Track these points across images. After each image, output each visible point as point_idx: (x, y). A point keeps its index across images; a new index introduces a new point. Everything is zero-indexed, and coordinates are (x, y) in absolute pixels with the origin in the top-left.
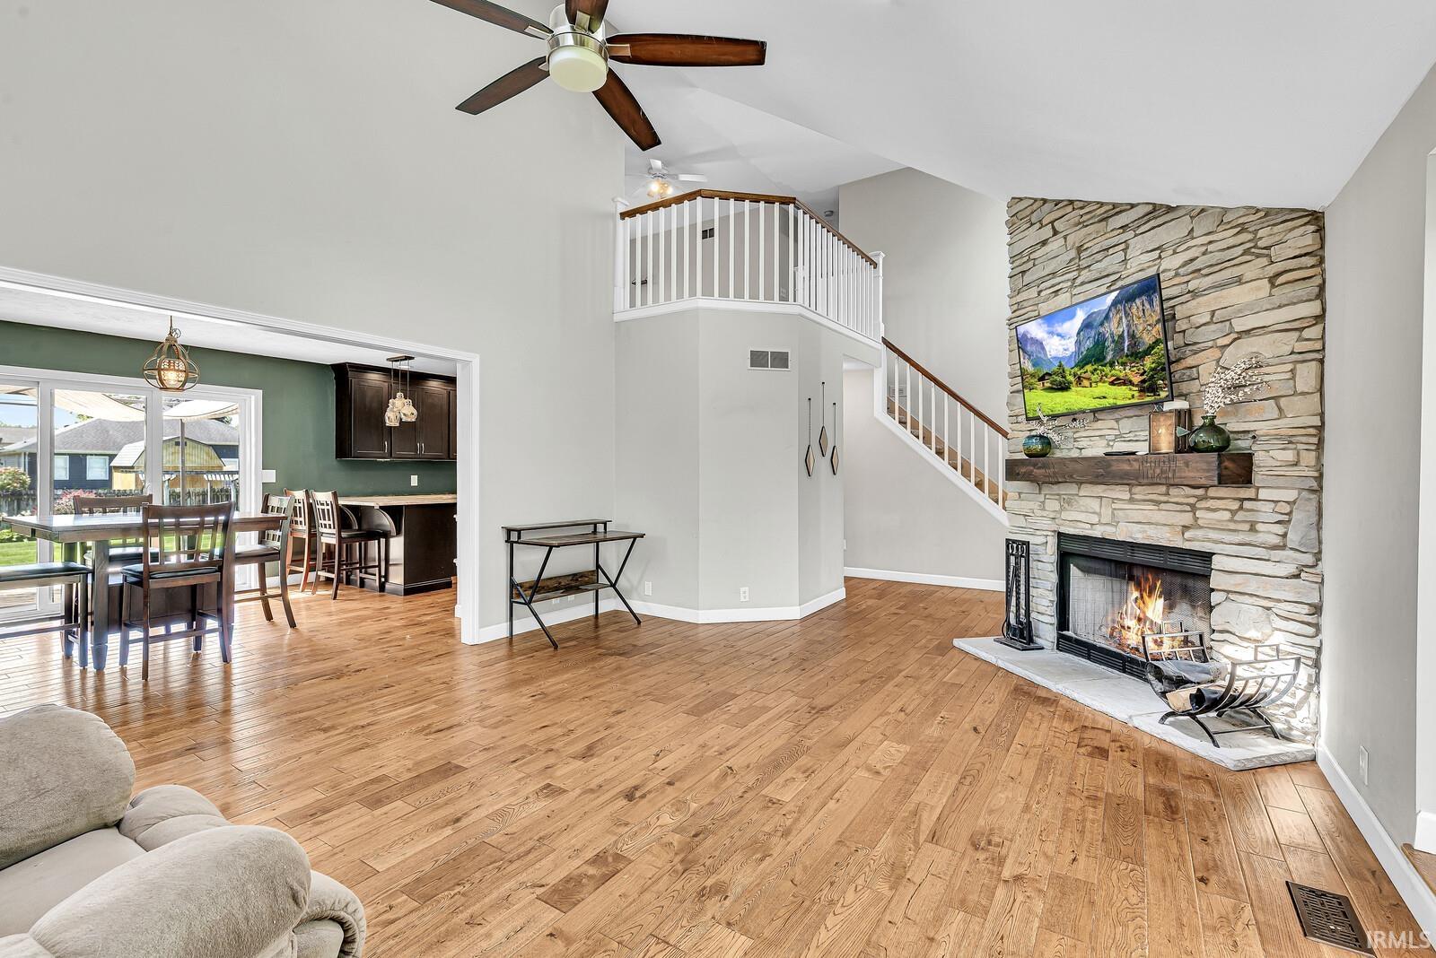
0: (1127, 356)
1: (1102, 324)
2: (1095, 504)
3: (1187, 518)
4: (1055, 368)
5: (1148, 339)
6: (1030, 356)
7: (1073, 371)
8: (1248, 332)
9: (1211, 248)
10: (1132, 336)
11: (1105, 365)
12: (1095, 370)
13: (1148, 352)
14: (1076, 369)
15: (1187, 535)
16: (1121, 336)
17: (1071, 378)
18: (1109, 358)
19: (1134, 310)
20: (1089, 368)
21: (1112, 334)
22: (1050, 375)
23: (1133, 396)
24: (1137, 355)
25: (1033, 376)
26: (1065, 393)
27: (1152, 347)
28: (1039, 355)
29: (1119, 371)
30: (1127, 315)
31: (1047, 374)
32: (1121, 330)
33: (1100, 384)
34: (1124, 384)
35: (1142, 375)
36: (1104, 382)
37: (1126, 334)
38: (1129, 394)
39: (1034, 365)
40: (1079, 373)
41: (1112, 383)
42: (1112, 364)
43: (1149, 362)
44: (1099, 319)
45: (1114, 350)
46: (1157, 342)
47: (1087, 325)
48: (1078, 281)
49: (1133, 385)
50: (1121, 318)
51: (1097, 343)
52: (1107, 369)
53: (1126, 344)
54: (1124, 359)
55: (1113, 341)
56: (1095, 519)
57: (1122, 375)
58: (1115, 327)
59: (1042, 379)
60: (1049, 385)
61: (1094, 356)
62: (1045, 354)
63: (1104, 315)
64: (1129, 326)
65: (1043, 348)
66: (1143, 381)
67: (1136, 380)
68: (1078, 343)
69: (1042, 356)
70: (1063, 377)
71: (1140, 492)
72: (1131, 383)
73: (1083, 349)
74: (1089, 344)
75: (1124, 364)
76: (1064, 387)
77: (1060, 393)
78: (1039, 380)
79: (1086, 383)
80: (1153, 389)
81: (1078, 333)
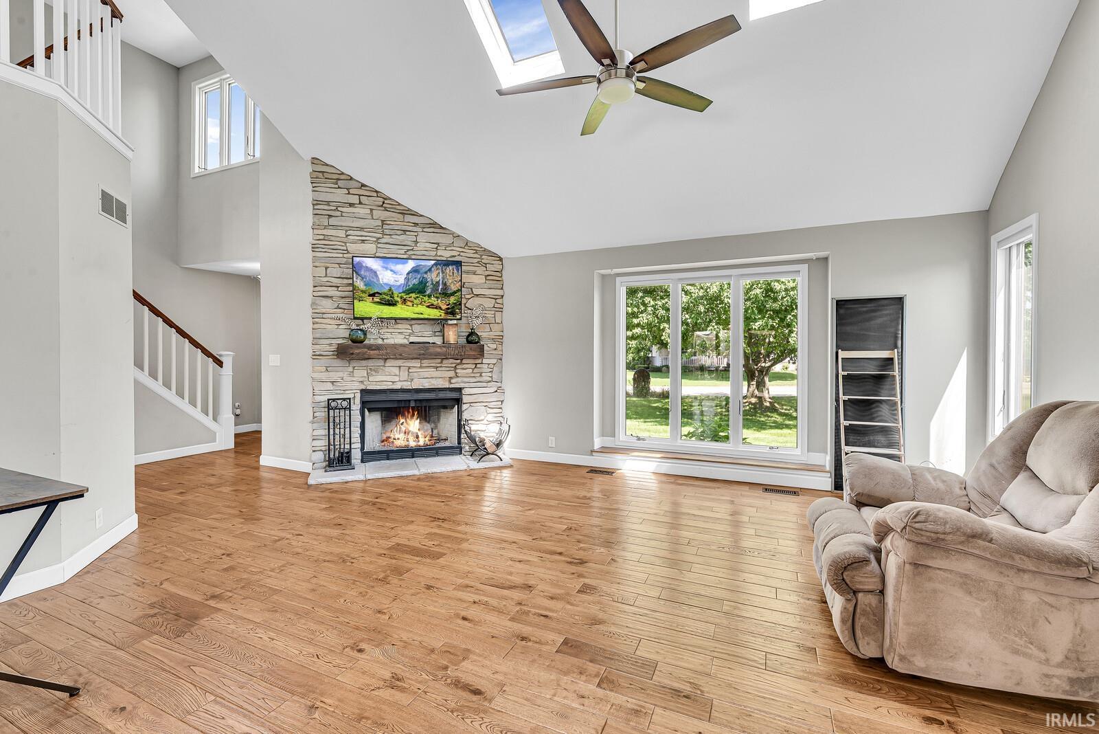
0: (440, 294)
1: (426, 273)
2: (396, 371)
3: (452, 374)
4: (386, 290)
5: (454, 288)
6: (363, 278)
7: (400, 295)
8: (477, 295)
9: (462, 254)
10: (445, 284)
11: (425, 296)
12: (417, 297)
13: (453, 294)
14: (403, 294)
15: (453, 381)
16: (438, 283)
17: (399, 299)
18: (428, 292)
19: (448, 271)
20: (413, 295)
21: (432, 280)
22: (381, 294)
23: (441, 315)
24: (446, 294)
25: (363, 292)
26: (391, 307)
27: (455, 292)
28: (372, 280)
29: (433, 300)
30: (443, 272)
31: (378, 293)
32: (438, 279)
33: (420, 306)
34: (436, 308)
35: (448, 305)
36: (423, 305)
37: (441, 282)
38: (439, 314)
39: (365, 285)
40: (405, 297)
41: (428, 307)
42: (429, 296)
43: (452, 300)
44: (424, 270)
45: (432, 289)
46: (458, 291)
47: (415, 270)
48: (380, 241)
49: (442, 309)
50: (439, 273)
51: (421, 283)
52: (426, 298)
53: (441, 287)
54: (438, 295)
55: (432, 284)
56: (396, 379)
57: (435, 303)
58: (434, 276)
59: (373, 295)
60: (378, 300)
61: (418, 289)
62: (378, 280)
63: (428, 268)
64: (443, 278)
65: (377, 276)
66: (448, 309)
67: (444, 307)
68: (407, 279)
69: (375, 280)
70: (391, 297)
71: (426, 363)
72: (440, 308)
73: (410, 284)
74: (416, 281)
75: (437, 298)
76: (392, 304)
77: (388, 307)
78: (370, 295)
79: (409, 303)
80: (453, 313)
81: (408, 274)
